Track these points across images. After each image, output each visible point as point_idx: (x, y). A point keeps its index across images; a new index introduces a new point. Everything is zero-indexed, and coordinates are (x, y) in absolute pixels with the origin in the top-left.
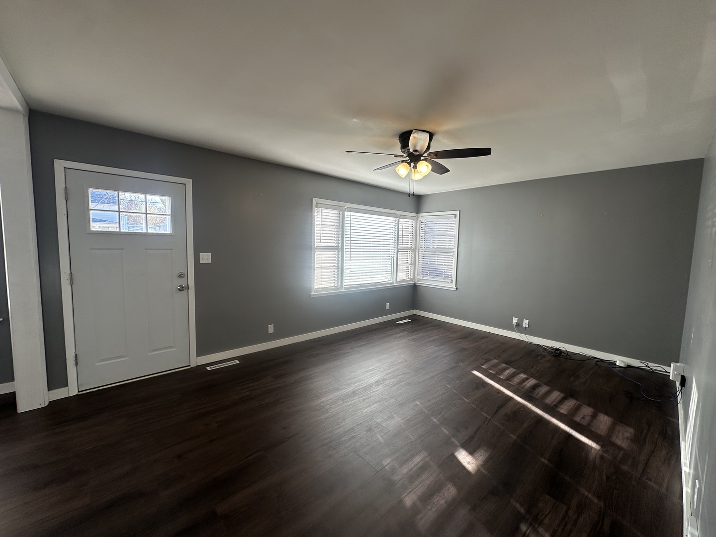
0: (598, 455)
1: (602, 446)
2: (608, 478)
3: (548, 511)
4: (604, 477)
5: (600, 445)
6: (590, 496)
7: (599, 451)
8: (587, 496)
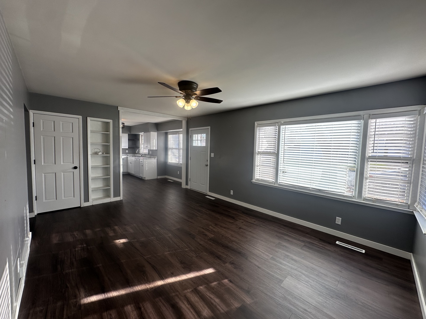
0: (79, 295)
1: (80, 305)
2: (67, 287)
3: (82, 254)
4: (68, 285)
5: (82, 305)
6: (70, 271)
7: (80, 299)
8: (72, 269)
